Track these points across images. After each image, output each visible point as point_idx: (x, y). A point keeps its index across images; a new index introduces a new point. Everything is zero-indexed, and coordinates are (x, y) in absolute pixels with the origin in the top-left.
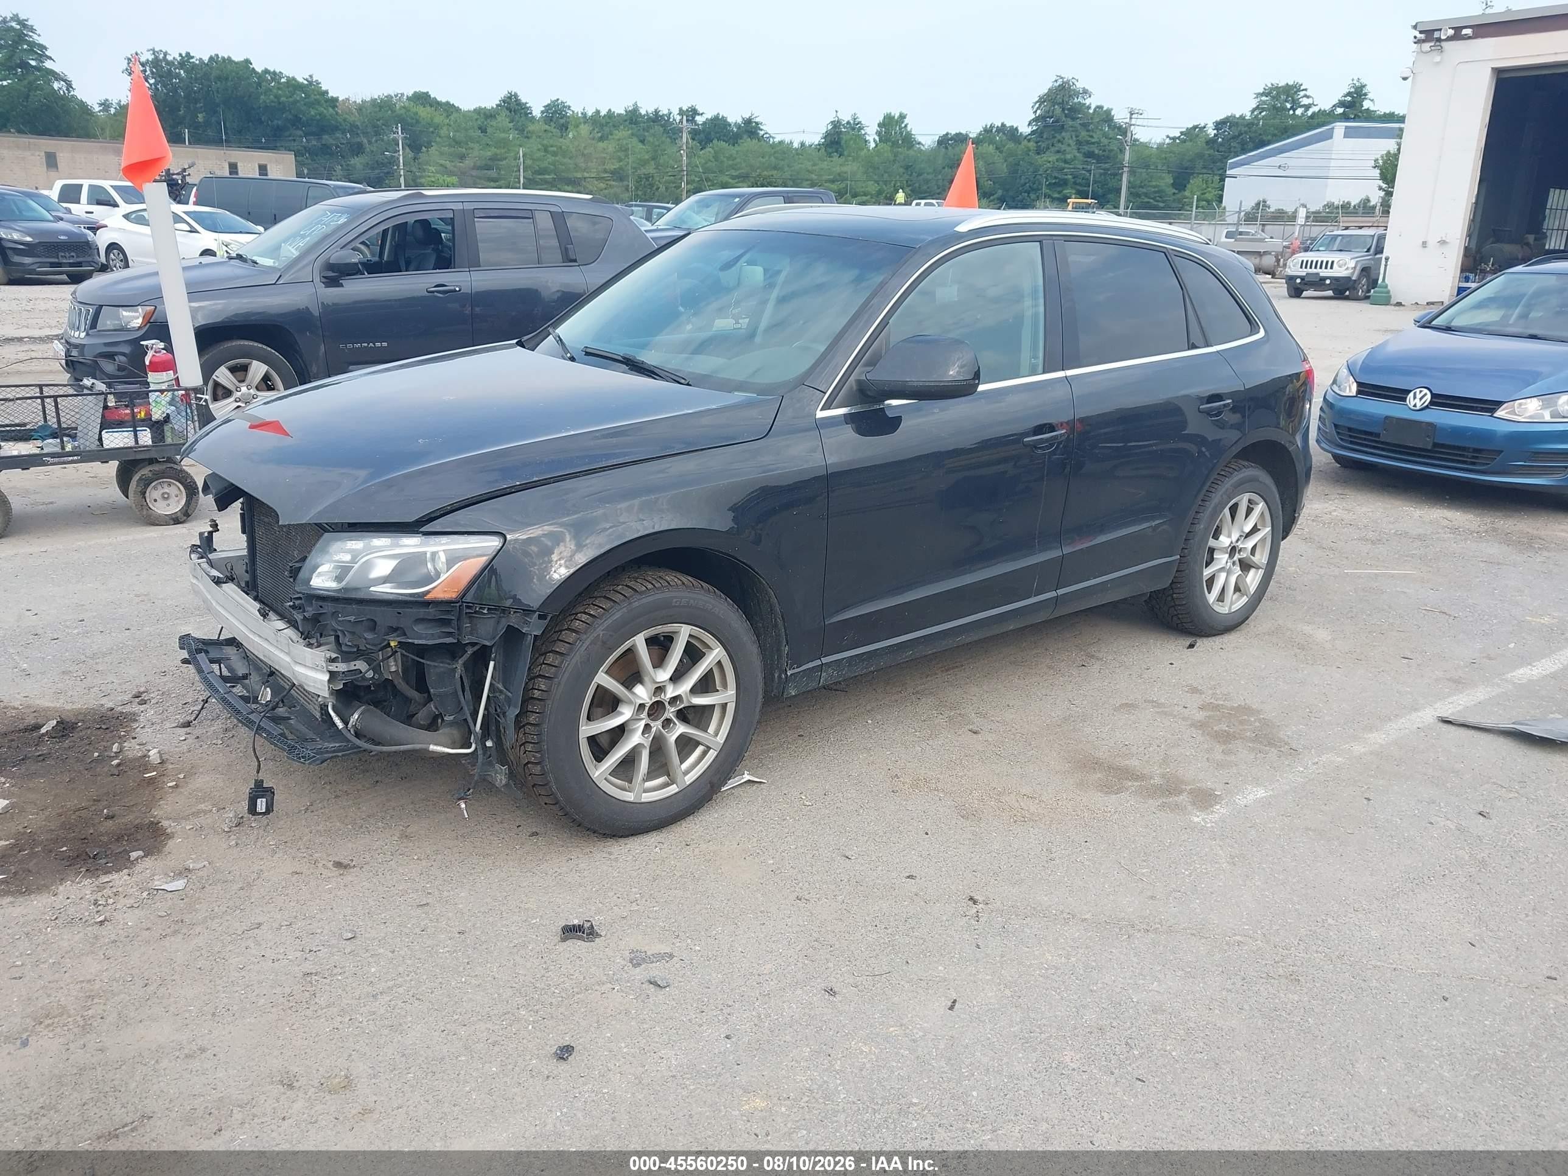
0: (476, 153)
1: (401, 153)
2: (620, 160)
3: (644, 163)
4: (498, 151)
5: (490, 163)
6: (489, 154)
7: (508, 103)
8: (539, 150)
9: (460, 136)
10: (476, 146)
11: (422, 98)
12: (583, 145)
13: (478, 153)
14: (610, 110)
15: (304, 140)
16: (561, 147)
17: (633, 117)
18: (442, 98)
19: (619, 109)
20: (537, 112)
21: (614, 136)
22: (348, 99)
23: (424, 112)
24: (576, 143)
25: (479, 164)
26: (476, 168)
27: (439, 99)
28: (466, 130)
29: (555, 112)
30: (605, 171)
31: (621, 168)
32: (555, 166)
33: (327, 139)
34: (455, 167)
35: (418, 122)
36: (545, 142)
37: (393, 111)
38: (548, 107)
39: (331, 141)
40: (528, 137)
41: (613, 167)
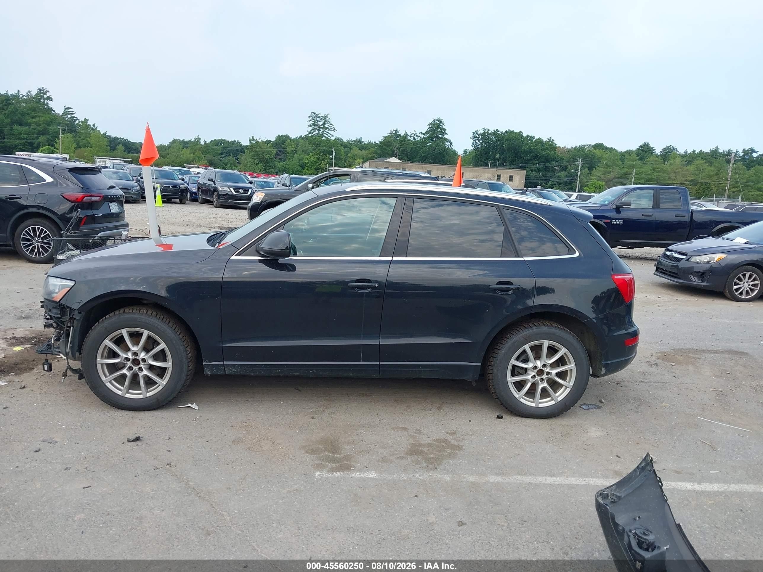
0: (617, 171)
1: (579, 170)
2: (697, 175)
3: (711, 177)
4: (629, 170)
5: (624, 176)
6: (623, 171)
7: (643, 148)
8: (650, 170)
9: (610, 163)
10: (617, 168)
11: (599, 146)
12: (676, 168)
13: (618, 171)
14: (701, 150)
15: (537, 165)
16: (663, 169)
17: (715, 153)
18: (609, 146)
19: (707, 150)
20: (658, 152)
21: (695, 163)
22: (565, 147)
23: (598, 152)
24: (672, 167)
25: (617, 176)
26: (615, 178)
27: (608, 146)
28: (614, 160)
29: (668, 152)
30: (686, 181)
31: (696, 179)
32: (657, 177)
33: (548, 164)
34: (605, 177)
35: (594, 157)
36: (655, 166)
37: (584, 152)
38: (664, 149)
39: (550, 165)
40: (645, 164)
41: (691, 179)
